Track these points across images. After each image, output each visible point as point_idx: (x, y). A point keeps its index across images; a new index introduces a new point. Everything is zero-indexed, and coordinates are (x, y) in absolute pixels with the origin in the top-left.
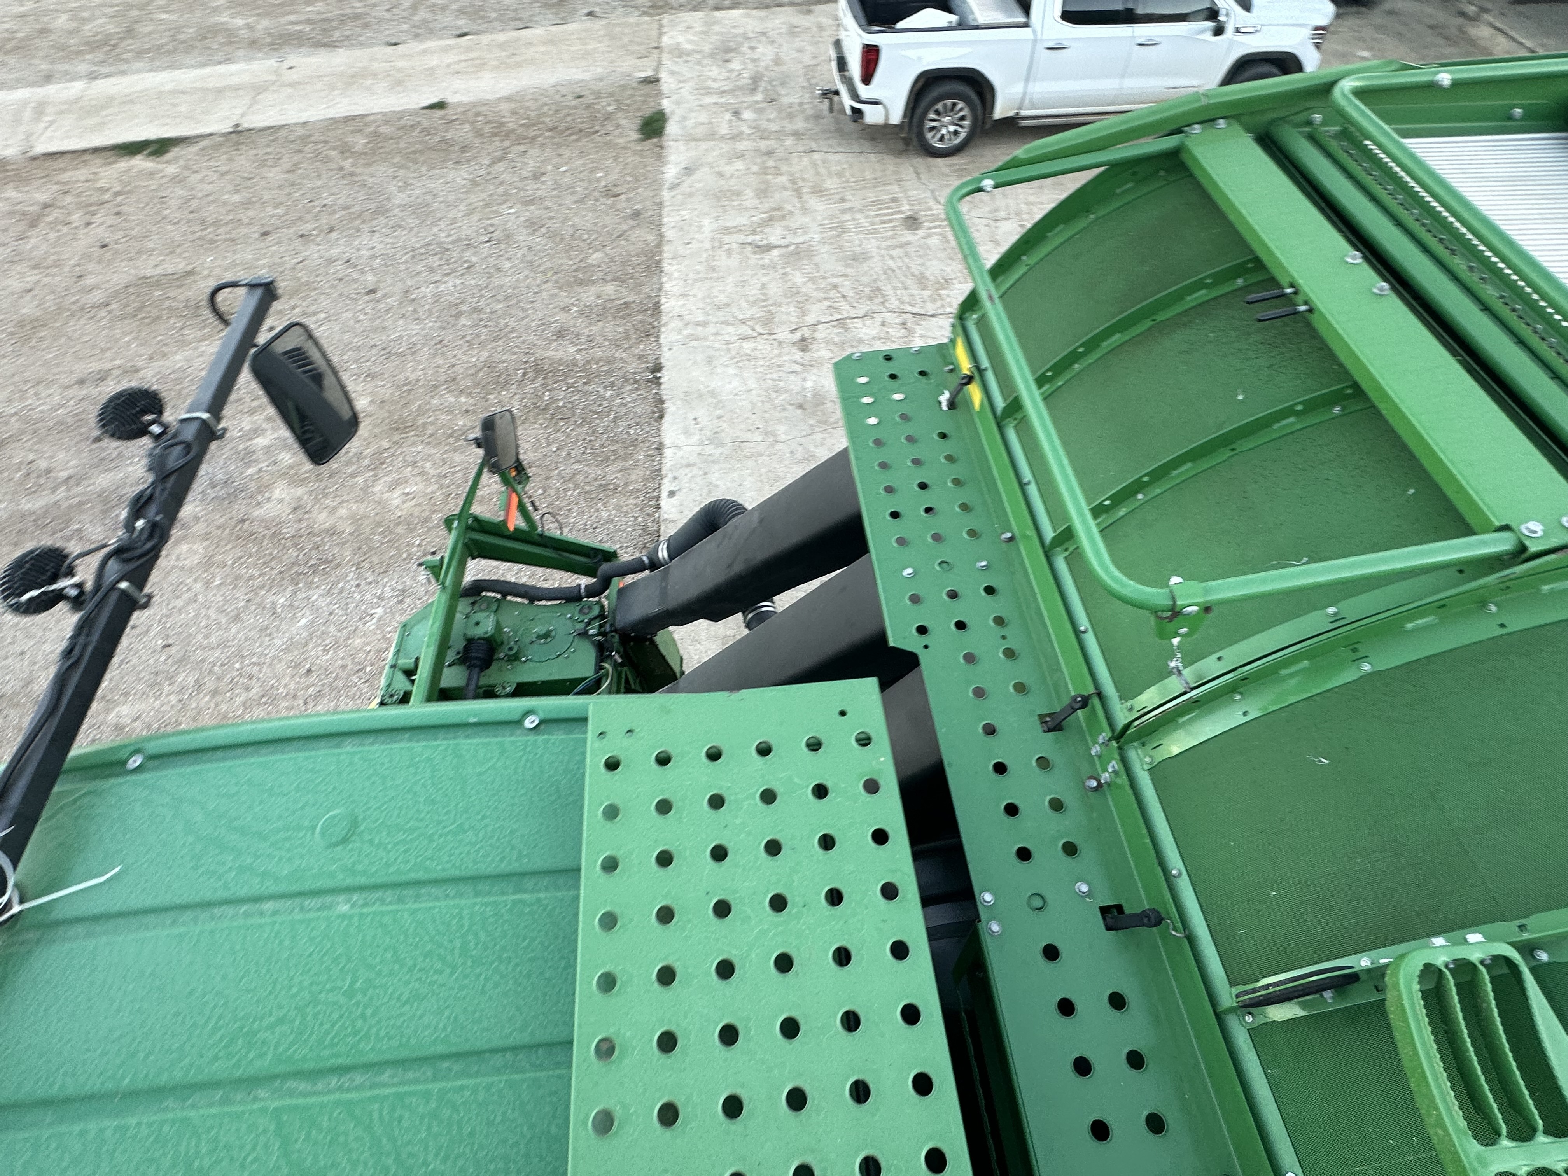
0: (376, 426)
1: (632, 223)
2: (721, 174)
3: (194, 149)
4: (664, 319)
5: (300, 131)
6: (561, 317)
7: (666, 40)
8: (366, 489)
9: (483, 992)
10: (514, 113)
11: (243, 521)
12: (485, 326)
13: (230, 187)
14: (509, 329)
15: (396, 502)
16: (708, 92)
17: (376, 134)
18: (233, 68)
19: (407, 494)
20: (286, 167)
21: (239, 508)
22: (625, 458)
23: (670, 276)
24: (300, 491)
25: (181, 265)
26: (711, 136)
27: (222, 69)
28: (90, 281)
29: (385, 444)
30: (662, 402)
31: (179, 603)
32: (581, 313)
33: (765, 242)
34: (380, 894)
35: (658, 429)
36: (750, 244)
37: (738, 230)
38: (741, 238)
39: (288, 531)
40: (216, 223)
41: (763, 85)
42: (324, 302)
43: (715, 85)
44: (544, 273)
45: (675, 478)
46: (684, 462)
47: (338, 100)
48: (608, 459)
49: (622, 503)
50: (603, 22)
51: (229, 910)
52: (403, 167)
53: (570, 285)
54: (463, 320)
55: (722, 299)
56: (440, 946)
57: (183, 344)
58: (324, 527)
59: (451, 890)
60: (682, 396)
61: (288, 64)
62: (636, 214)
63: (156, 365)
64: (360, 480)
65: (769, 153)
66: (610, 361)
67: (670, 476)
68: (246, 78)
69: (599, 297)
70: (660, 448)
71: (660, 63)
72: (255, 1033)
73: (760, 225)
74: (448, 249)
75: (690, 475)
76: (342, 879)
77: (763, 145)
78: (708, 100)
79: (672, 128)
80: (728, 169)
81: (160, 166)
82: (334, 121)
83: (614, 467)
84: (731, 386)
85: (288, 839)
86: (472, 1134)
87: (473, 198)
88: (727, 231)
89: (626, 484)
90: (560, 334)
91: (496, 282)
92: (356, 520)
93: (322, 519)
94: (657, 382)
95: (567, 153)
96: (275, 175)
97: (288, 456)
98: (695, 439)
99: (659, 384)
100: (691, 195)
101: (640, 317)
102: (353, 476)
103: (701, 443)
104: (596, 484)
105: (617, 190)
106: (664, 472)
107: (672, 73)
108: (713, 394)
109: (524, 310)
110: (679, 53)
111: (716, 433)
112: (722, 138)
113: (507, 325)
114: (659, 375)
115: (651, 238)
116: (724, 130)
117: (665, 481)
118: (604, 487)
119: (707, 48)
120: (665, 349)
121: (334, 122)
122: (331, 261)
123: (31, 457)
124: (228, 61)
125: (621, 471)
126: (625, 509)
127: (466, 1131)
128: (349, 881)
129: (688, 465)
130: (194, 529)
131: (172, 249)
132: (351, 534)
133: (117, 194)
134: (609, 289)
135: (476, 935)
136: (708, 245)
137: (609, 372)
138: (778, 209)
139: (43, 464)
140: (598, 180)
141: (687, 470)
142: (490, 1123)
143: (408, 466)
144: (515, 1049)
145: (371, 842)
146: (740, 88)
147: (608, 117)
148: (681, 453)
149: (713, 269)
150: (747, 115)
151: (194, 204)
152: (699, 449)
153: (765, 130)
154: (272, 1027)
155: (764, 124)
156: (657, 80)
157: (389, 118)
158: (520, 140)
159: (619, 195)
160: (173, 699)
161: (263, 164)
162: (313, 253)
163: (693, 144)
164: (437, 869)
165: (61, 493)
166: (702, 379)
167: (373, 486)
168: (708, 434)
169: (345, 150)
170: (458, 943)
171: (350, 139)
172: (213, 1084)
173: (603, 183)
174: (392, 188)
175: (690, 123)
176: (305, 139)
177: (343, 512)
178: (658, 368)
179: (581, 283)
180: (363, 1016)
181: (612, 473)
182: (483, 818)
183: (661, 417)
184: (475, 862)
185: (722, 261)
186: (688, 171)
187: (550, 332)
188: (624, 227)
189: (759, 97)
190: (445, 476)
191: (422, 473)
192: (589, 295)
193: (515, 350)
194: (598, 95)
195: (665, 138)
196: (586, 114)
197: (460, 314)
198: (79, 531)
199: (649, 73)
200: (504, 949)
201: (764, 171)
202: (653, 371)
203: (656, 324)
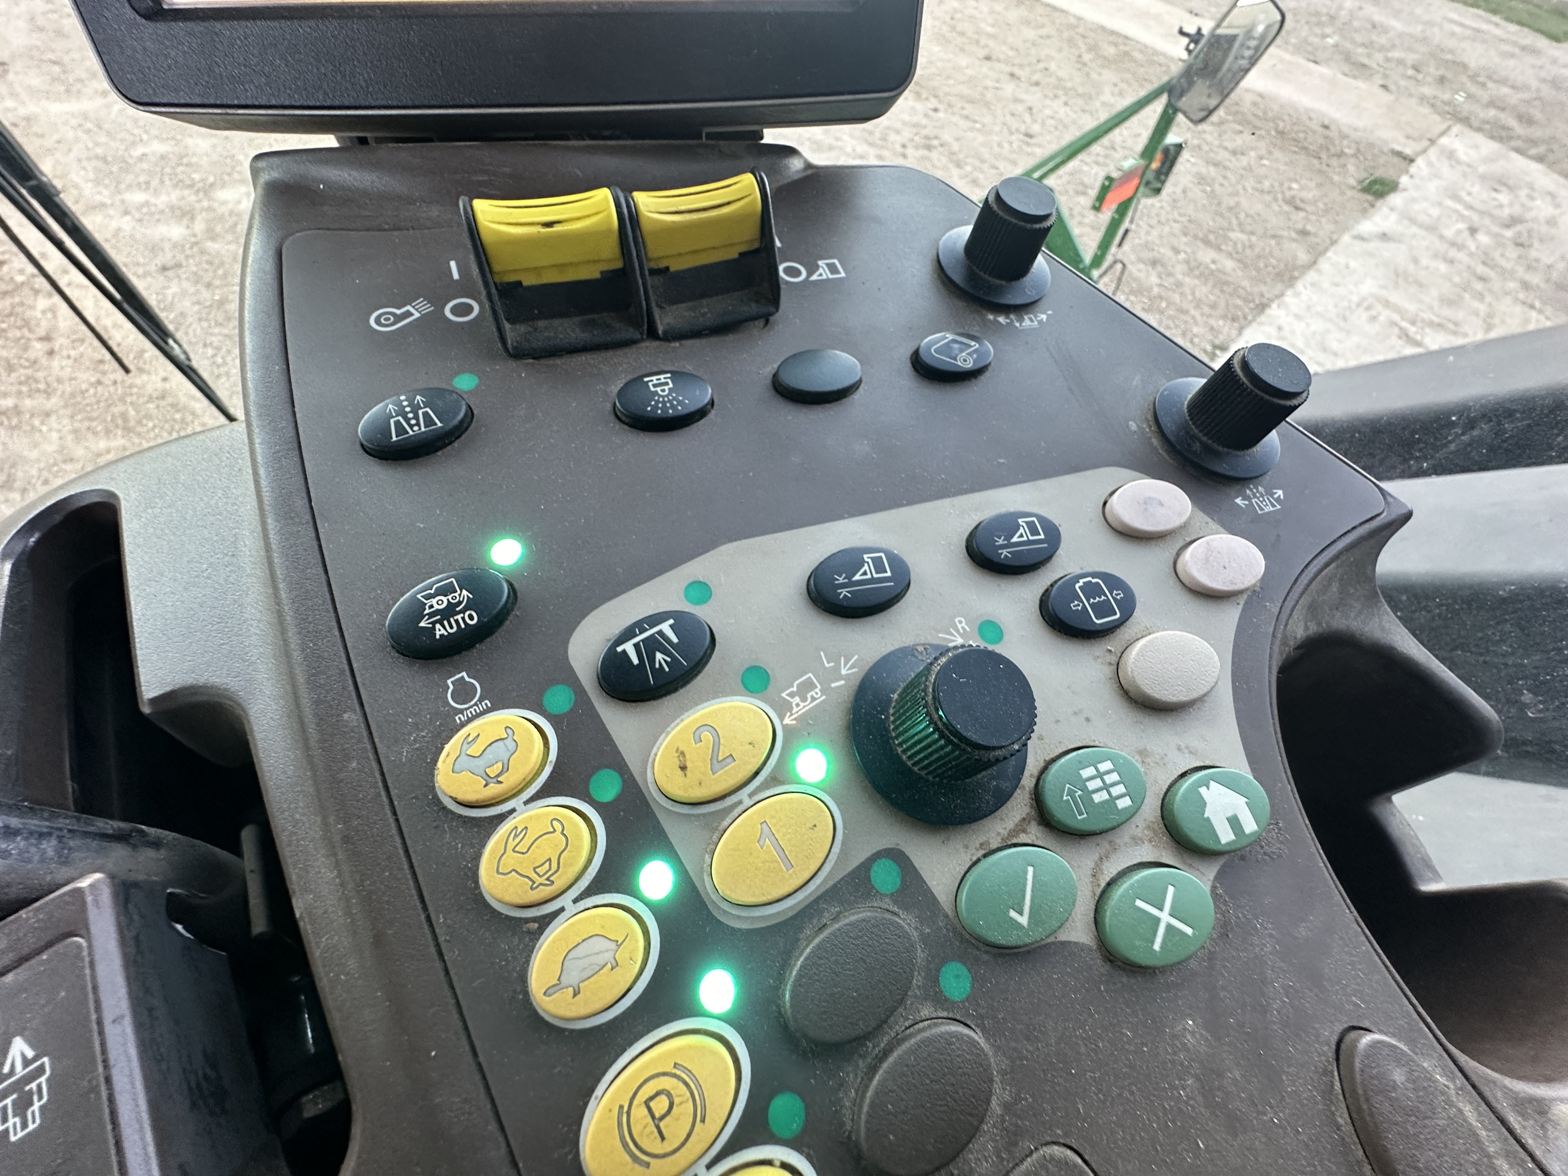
1: (1294, 235)
2: (1415, 261)
4: (1263, 318)
5: (1072, 20)
7: (1444, 141)
10: (1255, 104)
16: (1456, 198)
17: (1126, 54)
23: (1297, 295)
26: (1432, 229)
32: (1187, 262)
33: (1419, 337)
36: (1401, 328)
37: (1397, 309)
38: (1396, 317)
40: (962, 34)
41: (1519, 228)
42: (988, 119)
43: (1468, 199)
44: (1181, 215)
50: (1392, 97)
52: (1128, 82)
53: (1196, 237)
55: (1335, 346)
62: (1304, 233)
65: (1482, 279)
69: (1214, 262)
71: (1424, 151)
73: (1423, 320)
77: (1481, 269)
78: (1450, 203)
79: (1395, 199)
80: (1425, 262)
82: (1103, 28)
88: (1387, 304)
90: (1154, 263)
95: (1277, 154)
96: (1030, 33)
100: (1370, 255)
101: (1239, 302)
105: (1302, 205)
107: (1430, 164)
110: (1451, 155)
112: (1442, 237)
115: (1303, 257)
116: (1449, 233)
119: (1482, 169)
122: (1017, 100)
134: (1229, 265)
136: (1355, 299)
138: (1456, 324)
140: (1290, 188)
146: (1491, 216)
147: (1340, 155)
149: (1345, 319)
150: (1483, 238)
151: (958, 16)
153: (1493, 259)
155: (1497, 255)
156: (1412, 161)
158: (1244, 122)
159: (1300, 210)
162: (1009, 88)
163: (1406, 222)
169: (1093, 48)
171: (1105, 46)
173: (1293, 193)
175: (1417, 207)
176: (1072, 26)
179: (1207, 242)
185: (1360, 318)
186: (1384, 237)
188: (1285, 233)
189: (1509, 233)
192: (1206, 255)
194: (1344, 137)
195: (1379, 203)
196: (1321, 141)
199: (1408, 151)
201: (1466, 287)
202: (1215, 347)
203: (1250, 318)
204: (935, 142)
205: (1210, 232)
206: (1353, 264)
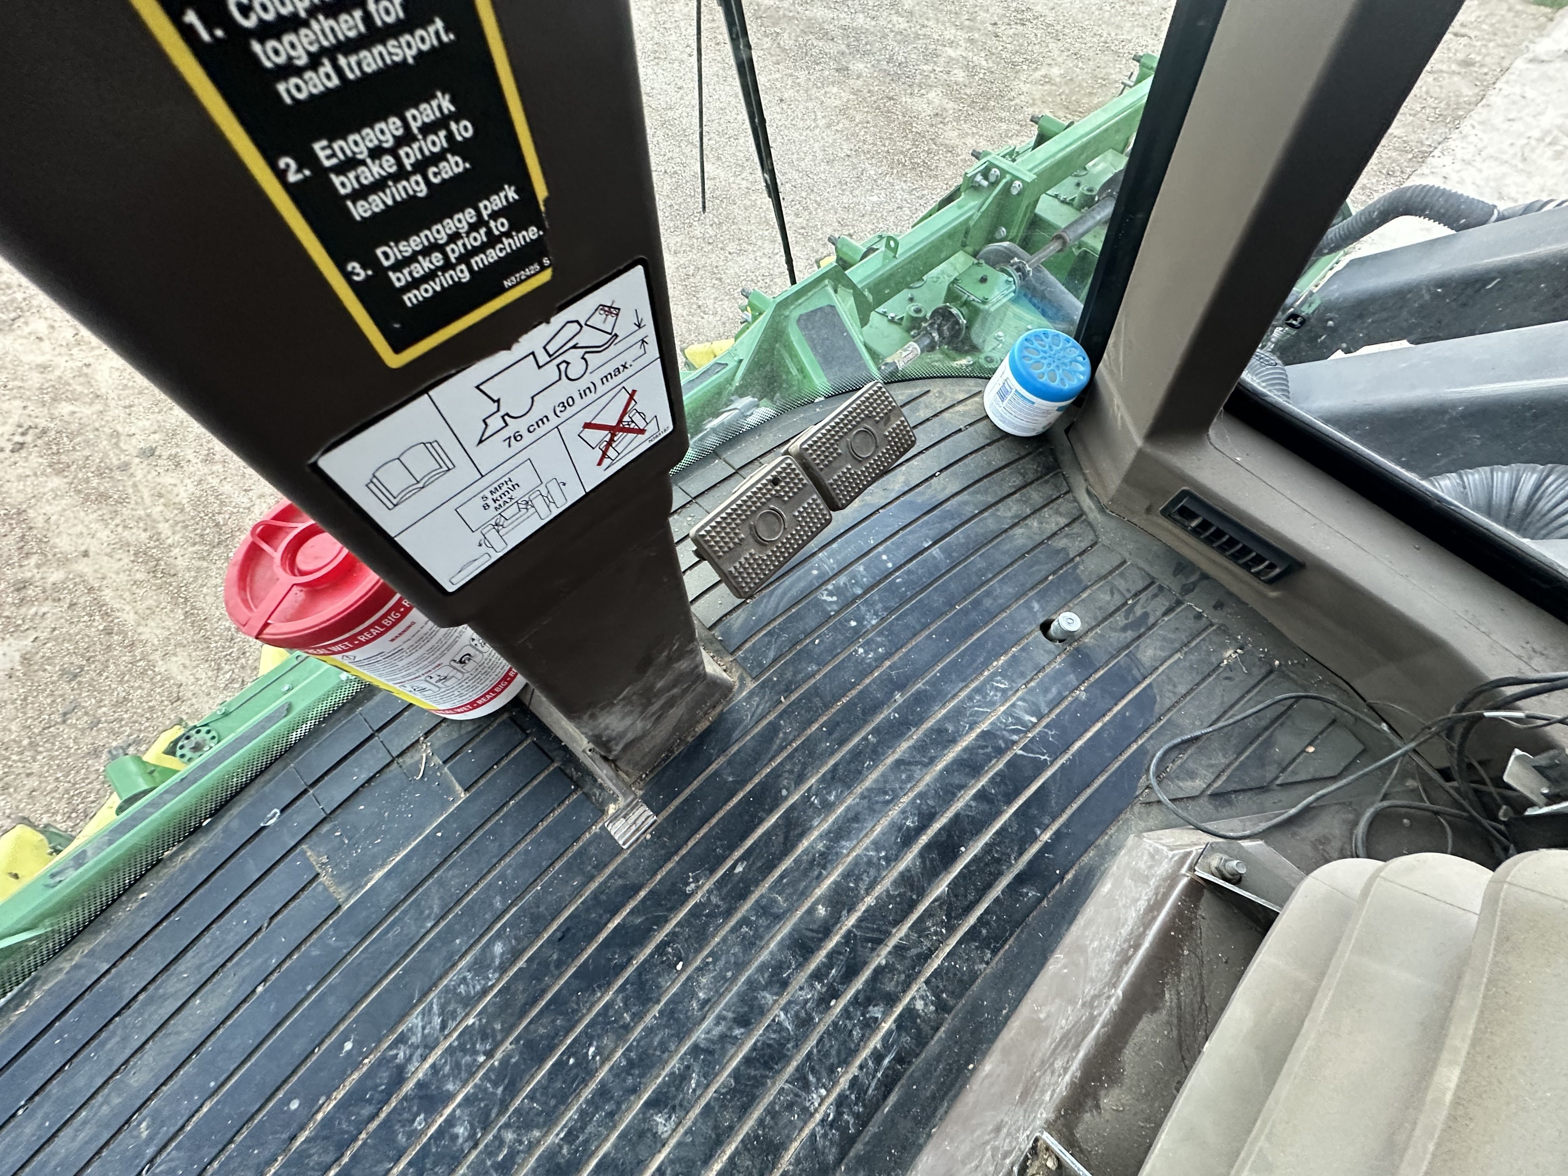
0: (1049, 94)
1: (1457, 67)
4: (1427, 169)
21: (897, 88)
23: (1465, 136)
24: (951, 105)
31: (801, 124)
39: (918, 128)
58: (947, 142)
62: (1469, 63)
64: (1004, 126)
93: (950, 135)
97: (963, 74)
100: (1551, 79)
101: (1398, 153)
102: (1001, 120)
115: (1468, 92)
130: (852, 82)
136: (1536, 134)
149: (1524, 159)
159: (1463, 36)
160: (744, 184)
167: (1010, 138)
185: (1543, 155)
188: (1446, 67)
195: (1559, 16)
204: (1028, 15)
206: (1530, 93)
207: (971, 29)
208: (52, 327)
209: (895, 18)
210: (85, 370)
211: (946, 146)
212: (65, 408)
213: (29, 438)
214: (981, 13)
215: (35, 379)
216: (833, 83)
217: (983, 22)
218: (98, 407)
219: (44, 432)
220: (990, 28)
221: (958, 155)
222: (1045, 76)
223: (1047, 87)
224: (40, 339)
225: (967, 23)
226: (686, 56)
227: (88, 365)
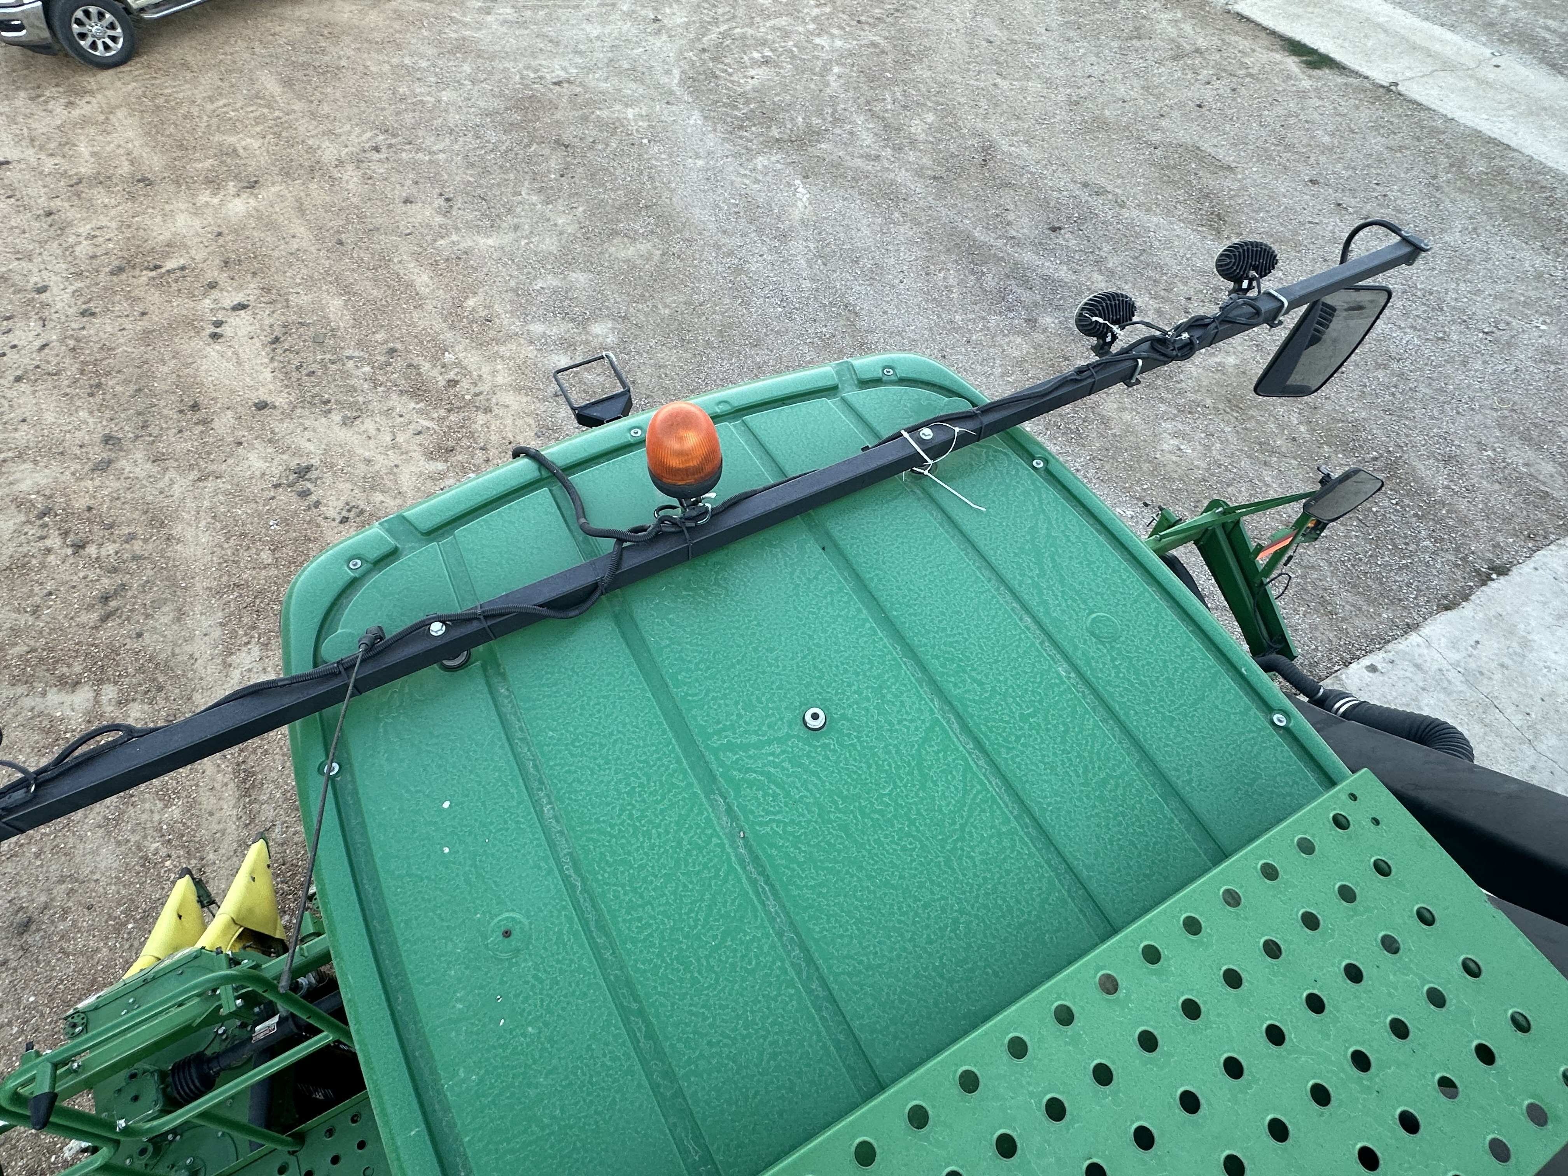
0: (1217, 384)
3: (1340, 80)
5: (1438, 123)
6: (1470, 448)
8: (1160, 418)
9: (1088, 818)
11: (1067, 359)
12: (1393, 394)
13: (1330, 128)
14: (1410, 415)
15: (1165, 447)
17: (1501, 171)
18: (1448, 35)
19: (1180, 449)
20: (1392, 143)
22: (1370, 601)
25: (1230, 160)
27: (1438, 30)
28: (1164, 123)
29: (1209, 402)
30: (1466, 598)
31: (979, 368)
32: (1492, 461)
34: (1087, 692)
35: (1431, 614)
40: (1289, 147)
44: (1502, 401)
45: (1392, 662)
46: (1419, 661)
47: (1505, 119)
48: (1354, 586)
49: (1321, 628)
51: (1009, 598)
52: (1490, 215)
53: (1513, 431)
54: (1380, 374)
56: (1092, 762)
57: (1169, 213)
58: (1104, 412)
59: (1126, 744)
60: (1492, 613)
61: (1495, 61)
63: (1135, 213)
64: (1163, 408)
66: (1464, 521)
67: (1390, 656)
68: (1449, 51)
69: (1526, 465)
70: (1411, 628)
72: (965, 671)
74: (1442, 310)
75: (1408, 674)
76: (1078, 657)
81: (1301, 76)
83: (1351, 597)
84: (1553, 657)
85: (1074, 600)
86: (1008, 872)
87: (1520, 288)
89: (1344, 620)
90: (1448, 460)
91: (1449, 369)
92: (1128, 428)
94: (1485, 580)
96: (1377, 143)
98: (1454, 656)
99: (1484, 583)
101: (1545, 517)
102: (1162, 400)
103: (1455, 665)
104: (1321, 593)
106: (1389, 647)
108: (1525, 643)
109: (1442, 412)
111: (1481, 673)
113: (1412, 410)
114: (1494, 576)
117: (1381, 654)
118: (1323, 602)
120: (1531, 564)
121: (1477, 135)
123: (1011, 207)
124: (1452, 27)
125: (1353, 605)
126: (1318, 634)
127: (1007, 866)
128: (1080, 663)
129: (1418, 667)
130: (1037, 335)
131: (1239, 142)
132: (1114, 435)
133: (1251, 75)
134: (1548, 468)
135: (1117, 786)
137: (1450, 529)
139: (1011, 217)
141: (1412, 669)
142: (1021, 882)
143: (1204, 432)
144: (1070, 869)
145: (1113, 660)
148: (1425, 651)
151: (1292, 121)
152: (1446, 666)
154: (974, 680)
157: (1531, 166)
161: (1376, 128)
164: (1132, 723)
165: (1000, 243)
166: (1533, 623)
167: (1165, 421)
168: (1473, 666)
170: (1102, 775)
171: (1473, 160)
172: (924, 669)
174: (1458, 225)
176: (1434, 132)
177: (1127, 416)
178: (1503, 571)
179: (1526, 439)
180: (1018, 738)
181: (1344, 600)
182: (1191, 733)
183: (1447, 608)
184: (1158, 748)
187: (1442, 450)
190: (1219, 466)
191: (1208, 448)
192: (1520, 456)
193: (1393, 435)
197: (1386, 367)
198: (983, 274)
200: (1123, 815)
202: (1493, 569)
203: (1552, 537)
205: (1536, 425)
207: (1164, 300)
208: (379, 430)
209: (1096, 276)
210: (395, 470)
211: (1103, 417)
212: (378, 497)
213: (351, 515)
214: (1179, 284)
215: (361, 469)
216: (1019, 333)
217: (1178, 295)
218: (399, 501)
219: (362, 512)
220: (1183, 301)
221: (1110, 429)
222: (1219, 364)
223: (1217, 376)
224: (370, 438)
225: (1162, 293)
226: (897, 281)
227: (397, 466)
